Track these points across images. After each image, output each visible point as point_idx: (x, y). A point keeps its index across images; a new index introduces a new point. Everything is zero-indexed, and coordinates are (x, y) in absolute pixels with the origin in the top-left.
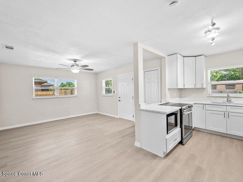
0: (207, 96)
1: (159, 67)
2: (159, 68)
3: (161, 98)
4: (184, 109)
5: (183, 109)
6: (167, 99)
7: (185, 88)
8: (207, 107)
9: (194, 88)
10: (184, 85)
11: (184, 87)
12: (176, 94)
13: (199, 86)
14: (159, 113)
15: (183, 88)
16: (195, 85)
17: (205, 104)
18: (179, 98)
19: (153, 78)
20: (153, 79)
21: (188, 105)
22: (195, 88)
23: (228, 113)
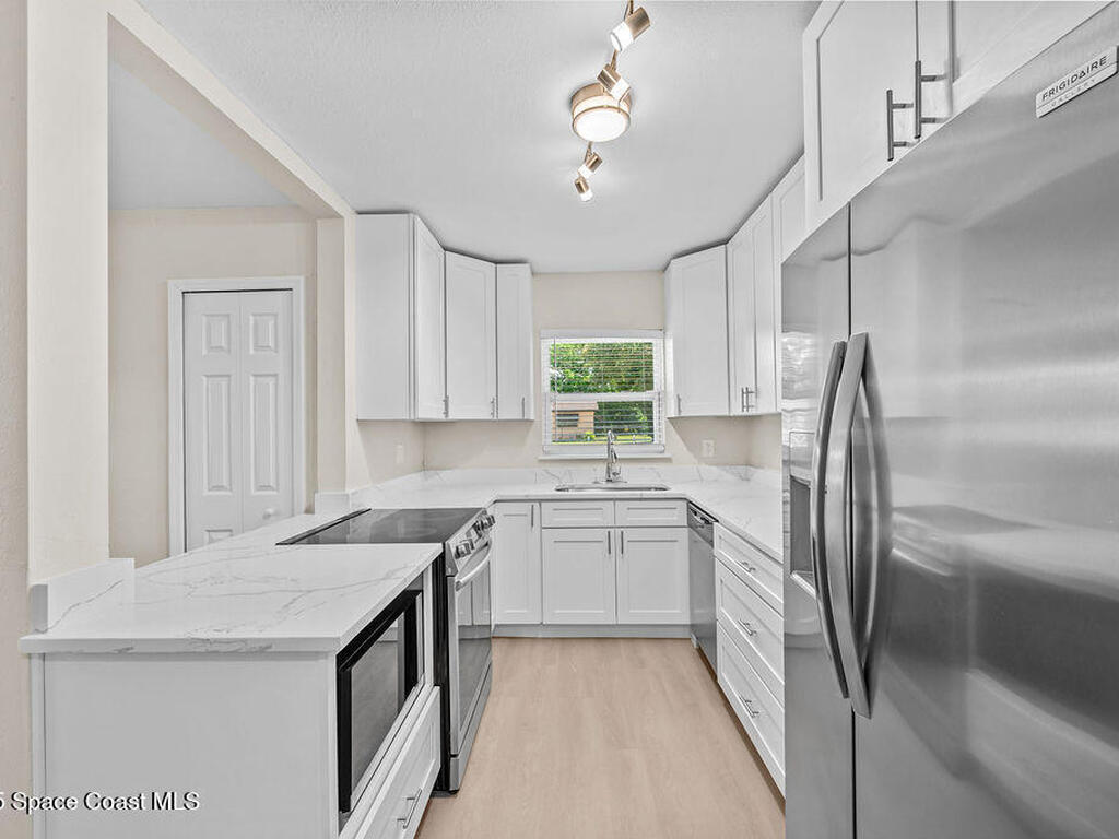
0: (541, 461)
1: (300, 275)
2: (299, 283)
3: (313, 487)
4: (458, 554)
5: (453, 550)
6: (349, 491)
7: (451, 418)
8: (549, 513)
9: (490, 418)
10: (446, 401)
11: (446, 413)
12: (404, 449)
13: (509, 412)
14: (263, 651)
15: (442, 417)
16: (495, 403)
17: (540, 501)
18: (419, 474)
19: (257, 347)
20: (252, 352)
21: (473, 521)
22: (495, 421)
23: (619, 531)
